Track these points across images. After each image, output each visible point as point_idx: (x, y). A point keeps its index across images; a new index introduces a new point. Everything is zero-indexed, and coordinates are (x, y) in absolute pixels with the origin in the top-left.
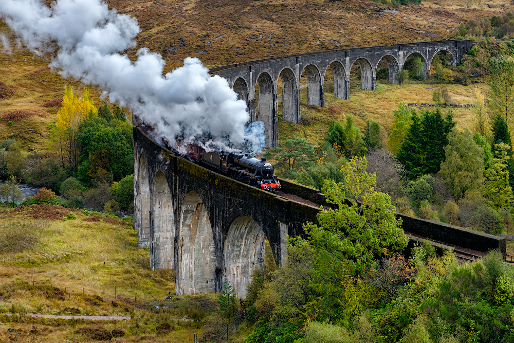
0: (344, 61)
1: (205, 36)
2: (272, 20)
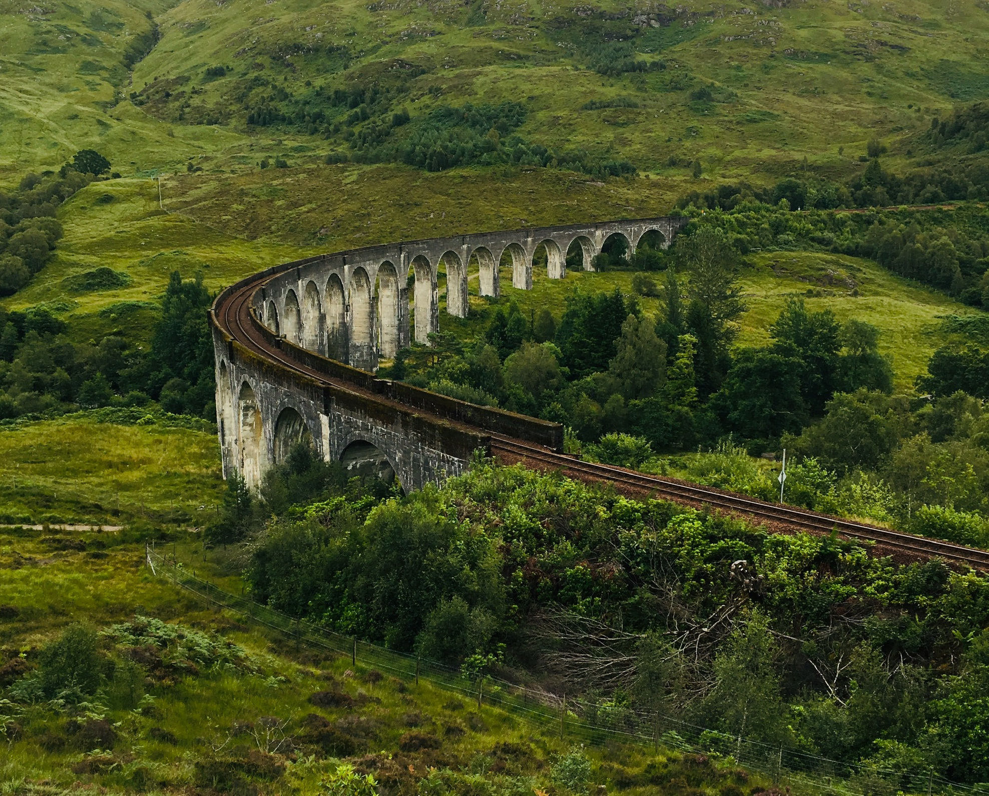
0: (525, 243)
1: (364, 215)
2: (448, 195)
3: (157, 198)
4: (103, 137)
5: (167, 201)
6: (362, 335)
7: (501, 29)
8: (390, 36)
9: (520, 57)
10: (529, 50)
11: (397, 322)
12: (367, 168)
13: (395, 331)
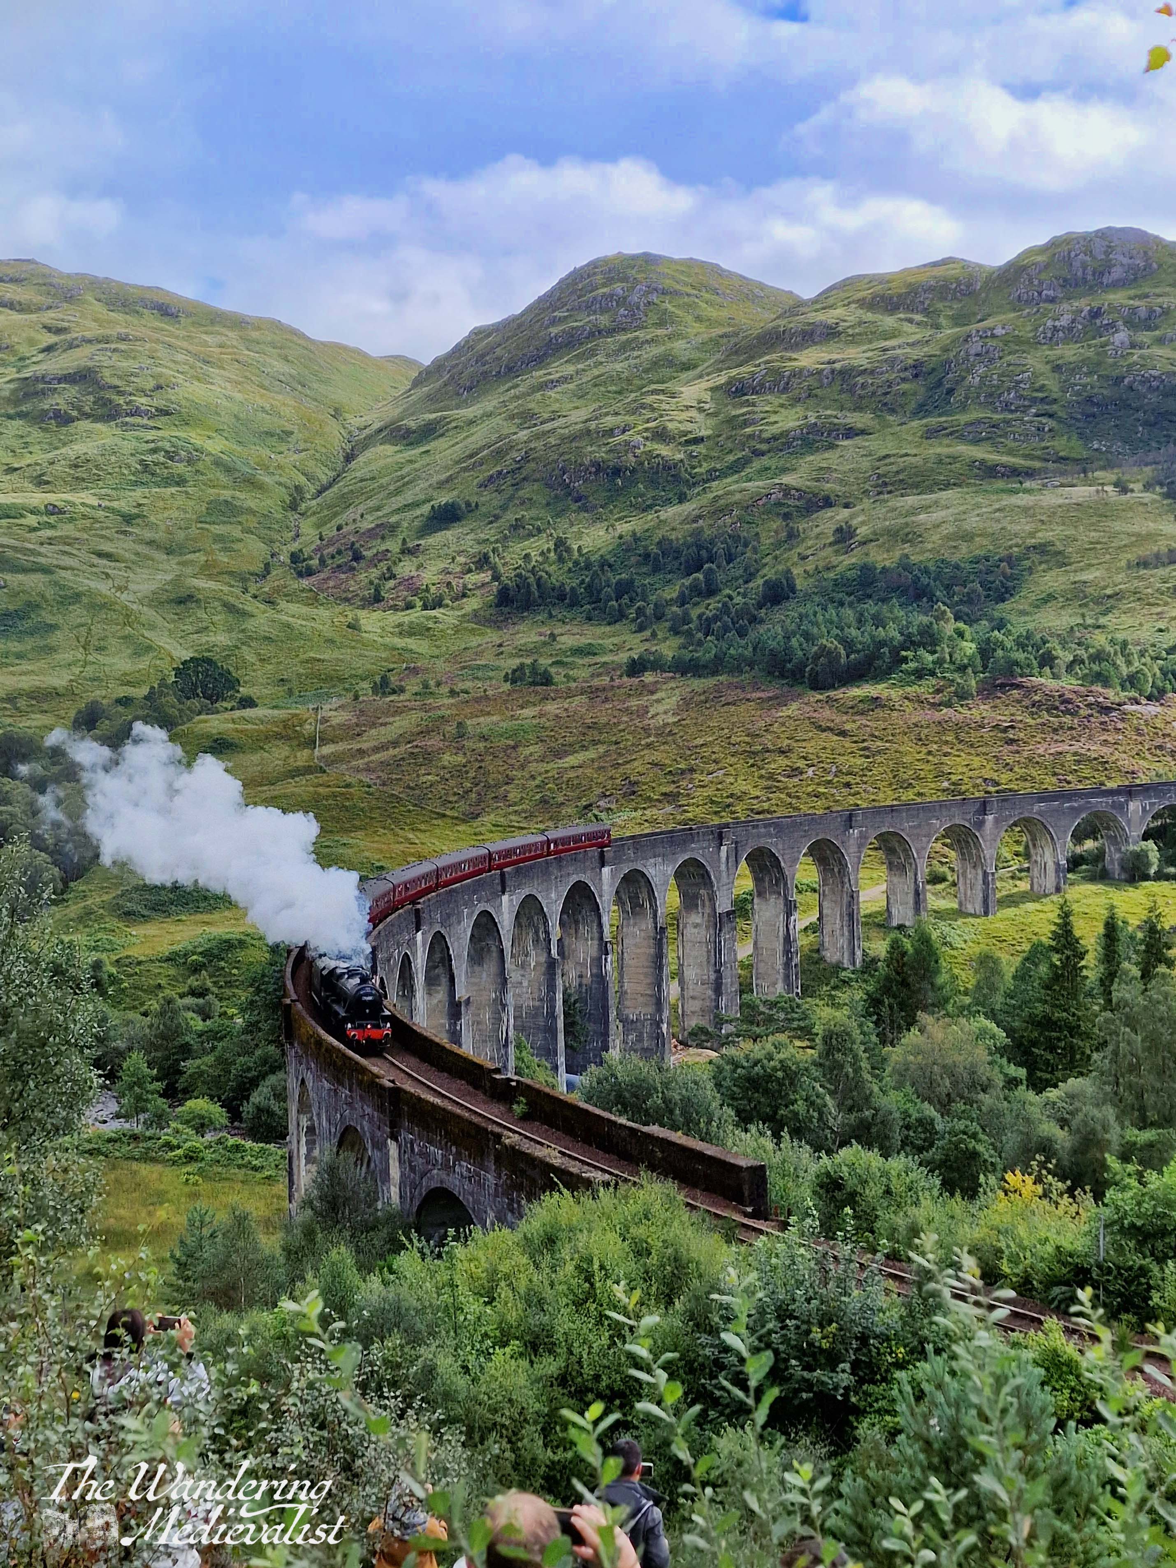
0: (981, 826)
1: (683, 772)
2: (845, 733)
3: (310, 743)
4: (234, 635)
5: (327, 750)
6: (641, 999)
7: (979, 422)
8: (768, 441)
9: (1015, 473)
10: (1033, 458)
11: (713, 977)
12: (698, 684)
13: (710, 992)
